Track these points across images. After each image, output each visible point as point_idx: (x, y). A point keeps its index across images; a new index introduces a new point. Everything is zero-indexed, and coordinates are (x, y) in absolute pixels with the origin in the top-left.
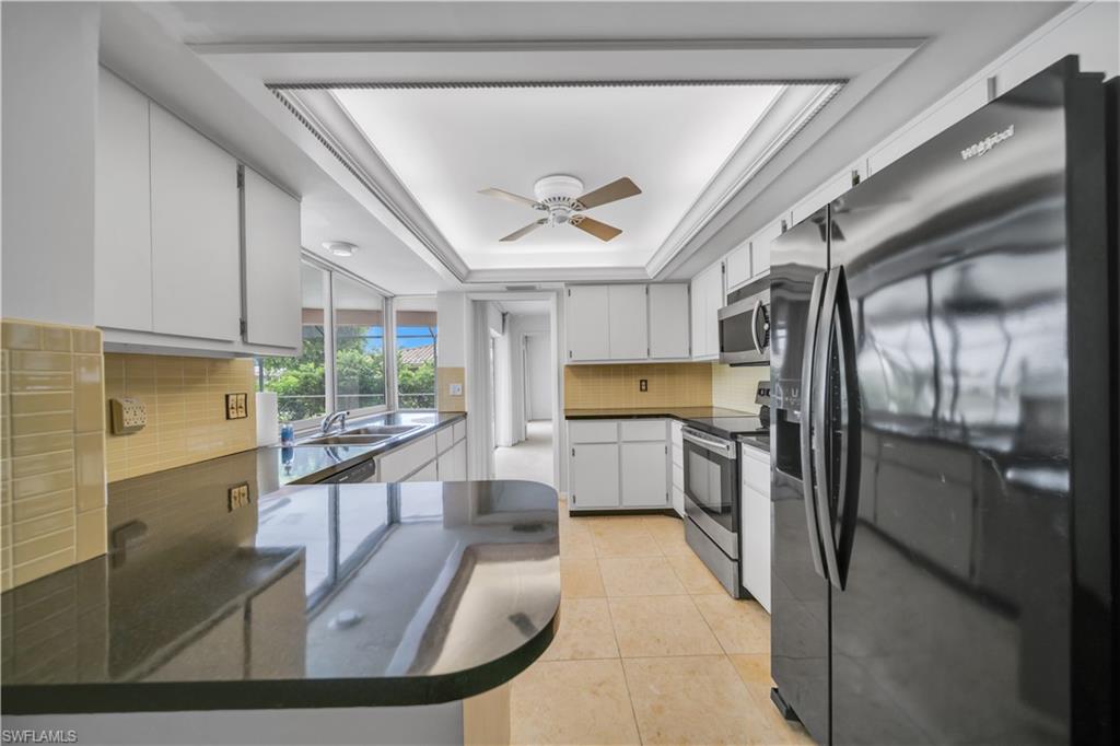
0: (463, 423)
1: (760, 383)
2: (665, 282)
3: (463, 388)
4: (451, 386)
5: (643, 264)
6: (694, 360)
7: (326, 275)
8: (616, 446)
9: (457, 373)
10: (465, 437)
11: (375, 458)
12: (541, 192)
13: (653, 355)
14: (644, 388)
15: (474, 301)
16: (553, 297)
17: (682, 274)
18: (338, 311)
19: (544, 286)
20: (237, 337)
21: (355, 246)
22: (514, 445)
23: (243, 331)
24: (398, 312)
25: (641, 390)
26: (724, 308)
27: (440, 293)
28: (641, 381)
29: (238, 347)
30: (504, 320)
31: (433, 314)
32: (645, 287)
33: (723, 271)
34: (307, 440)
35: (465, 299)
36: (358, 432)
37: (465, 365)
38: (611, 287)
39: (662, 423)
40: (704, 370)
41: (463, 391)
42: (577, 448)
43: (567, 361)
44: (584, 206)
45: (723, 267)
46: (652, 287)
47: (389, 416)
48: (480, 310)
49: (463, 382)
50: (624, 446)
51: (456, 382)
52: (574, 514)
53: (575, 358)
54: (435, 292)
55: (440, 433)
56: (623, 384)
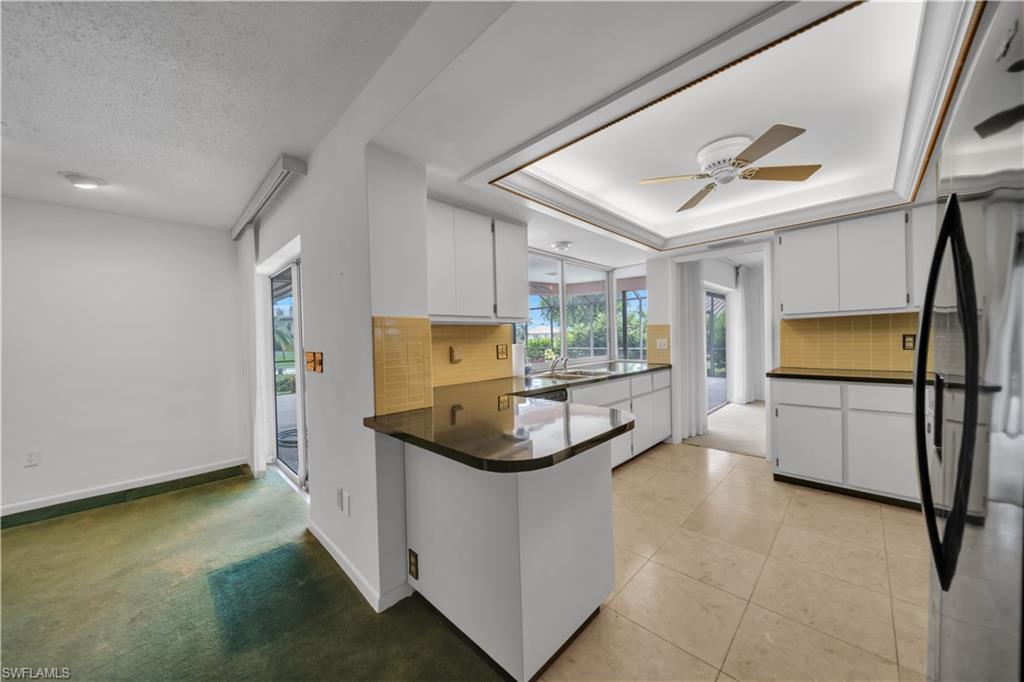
0: (665, 374)
3: (669, 342)
4: (658, 341)
5: (890, 187)
7: (559, 263)
8: (839, 412)
9: (661, 330)
10: (670, 386)
11: (568, 390)
12: (703, 160)
14: (909, 345)
15: (679, 264)
16: (766, 247)
18: (568, 285)
19: (751, 237)
20: (492, 313)
21: (569, 243)
22: (747, 403)
23: (495, 311)
24: (618, 280)
25: (905, 348)
27: (648, 261)
28: (904, 337)
29: (493, 320)
30: (737, 274)
31: (645, 277)
34: (541, 375)
35: (670, 264)
36: (575, 373)
37: (671, 323)
38: (842, 225)
41: (669, 346)
42: (781, 409)
43: (781, 316)
44: (746, 161)
47: (611, 364)
48: (689, 272)
49: (669, 338)
50: (851, 416)
51: (663, 338)
52: (778, 478)
53: (785, 311)
54: (644, 261)
55: (635, 379)
56: (871, 339)
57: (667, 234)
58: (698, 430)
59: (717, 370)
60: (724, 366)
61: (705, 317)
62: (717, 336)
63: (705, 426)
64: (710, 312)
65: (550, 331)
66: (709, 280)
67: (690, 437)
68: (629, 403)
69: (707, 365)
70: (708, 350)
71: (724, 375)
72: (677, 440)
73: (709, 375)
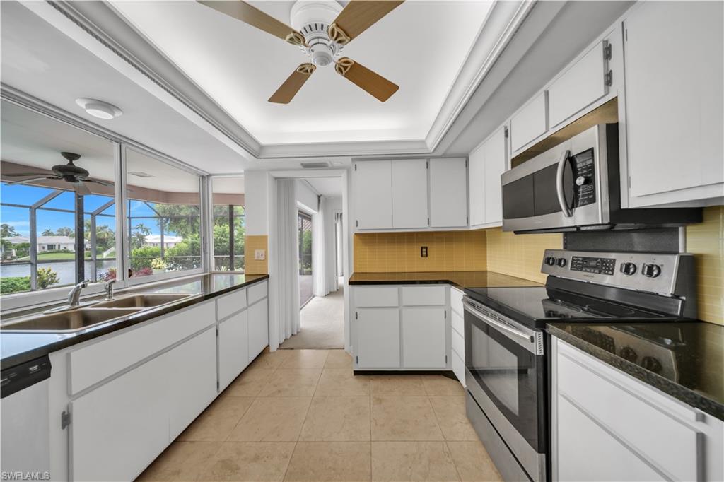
0: (263, 284)
1: (547, 251)
2: (444, 156)
3: (266, 252)
4: (256, 252)
5: (423, 138)
6: (472, 229)
7: (116, 146)
8: (397, 310)
9: (260, 241)
10: (268, 297)
13: (433, 224)
14: (424, 254)
15: (276, 178)
16: (344, 174)
17: (459, 148)
19: (333, 162)
22: (326, 295)
25: (422, 256)
26: (507, 172)
27: (245, 171)
28: (422, 248)
30: (319, 201)
32: (425, 161)
33: (506, 136)
35: (267, 174)
37: (268, 234)
38: (394, 162)
39: (441, 289)
40: (479, 238)
41: (266, 257)
42: (359, 311)
43: (355, 230)
45: (506, 132)
46: (432, 162)
48: (284, 187)
49: (266, 249)
50: (404, 311)
51: (260, 248)
52: (357, 373)
53: (359, 227)
54: (243, 171)
55: (221, 299)
56: (406, 250)
57: (263, 142)
58: (292, 331)
59: (305, 270)
60: (310, 267)
61: (298, 232)
62: (305, 246)
63: (298, 326)
64: (301, 230)
65: (160, 241)
66: (300, 201)
67: (286, 339)
68: (214, 329)
69: (298, 266)
70: (300, 256)
71: (310, 273)
72: (274, 348)
73: (301, 274)
